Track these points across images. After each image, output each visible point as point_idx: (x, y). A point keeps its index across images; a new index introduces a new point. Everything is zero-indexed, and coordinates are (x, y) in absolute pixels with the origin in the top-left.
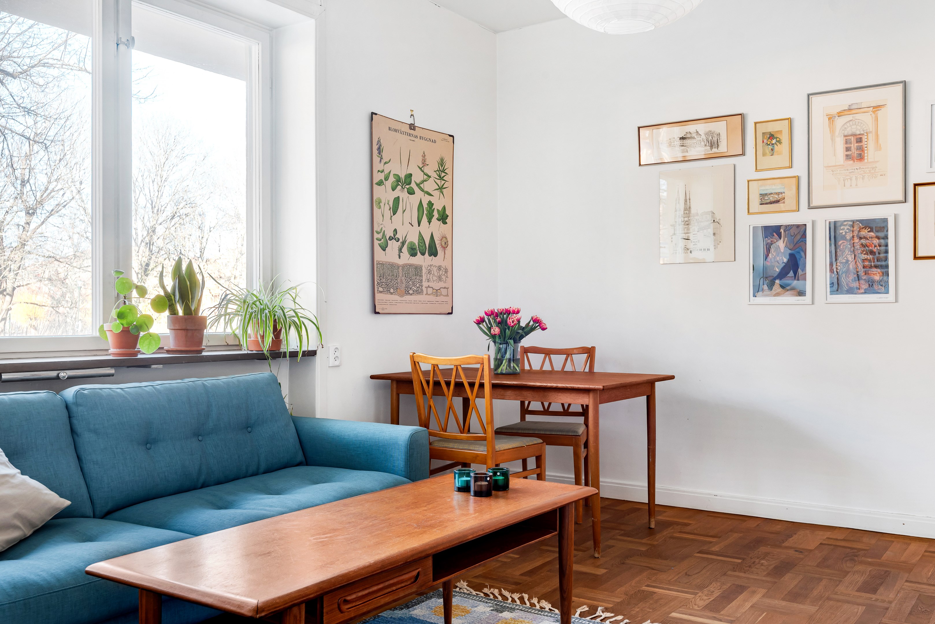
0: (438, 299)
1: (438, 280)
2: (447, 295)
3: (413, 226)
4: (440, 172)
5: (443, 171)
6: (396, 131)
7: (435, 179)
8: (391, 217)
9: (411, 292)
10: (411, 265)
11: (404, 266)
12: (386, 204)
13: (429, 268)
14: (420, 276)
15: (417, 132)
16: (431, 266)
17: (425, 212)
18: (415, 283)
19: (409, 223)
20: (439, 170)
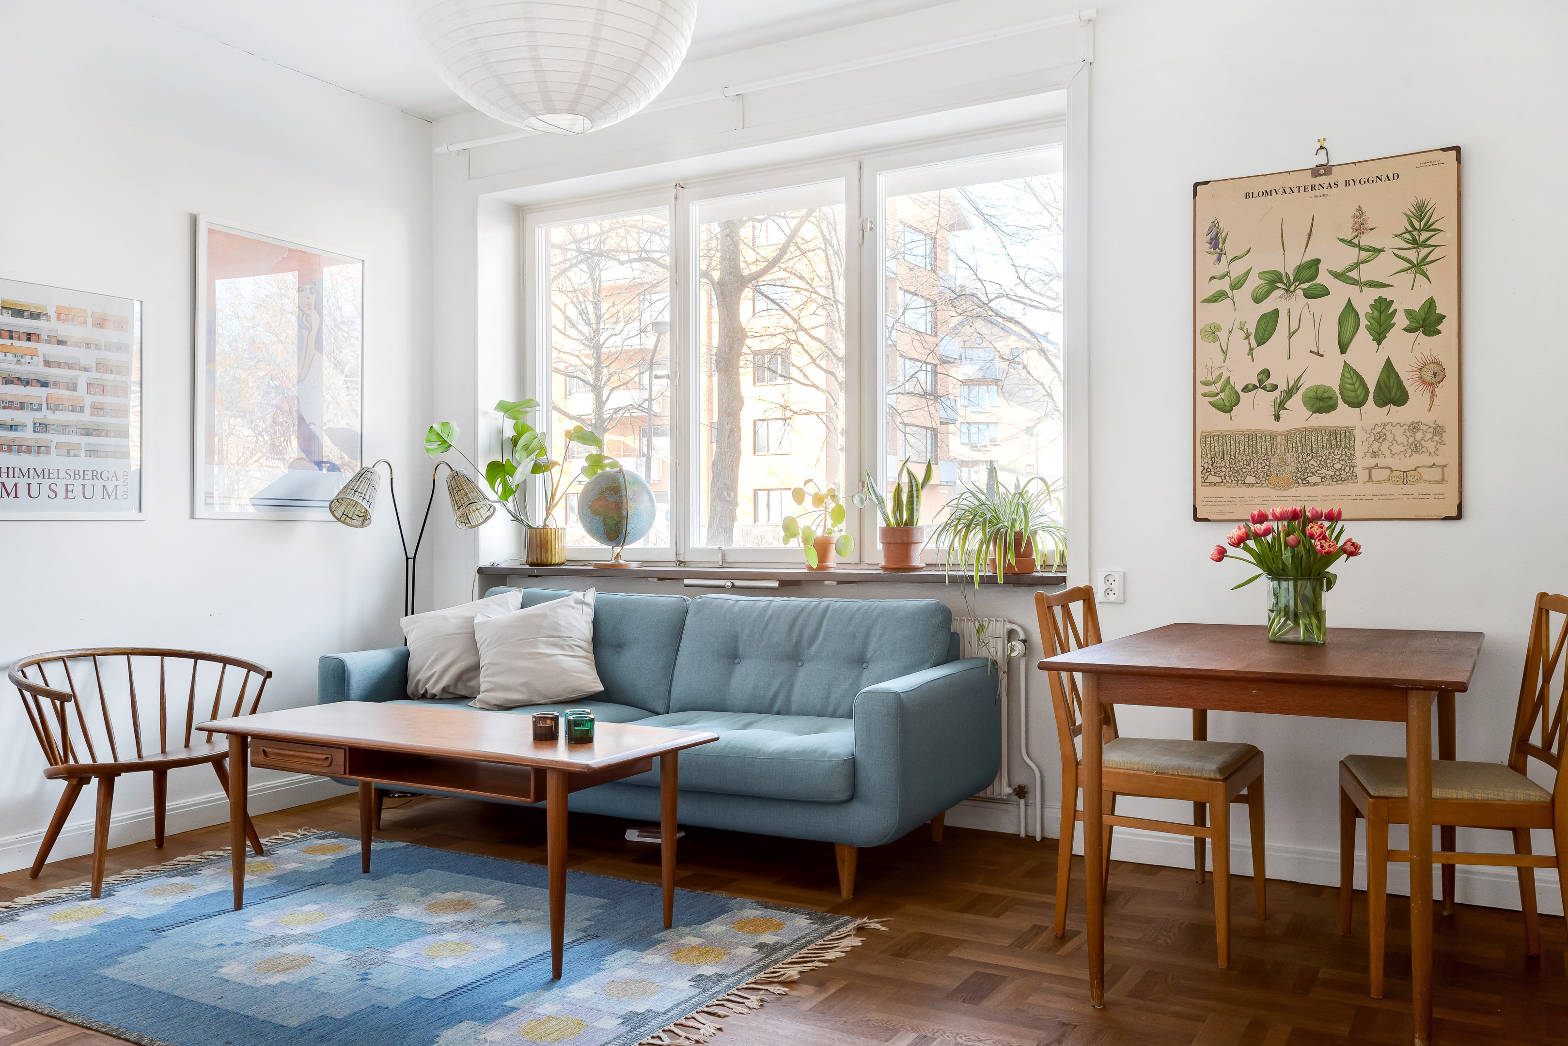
0: (1408, 489)
1: (1409, 451)
2: (1443, 480)
3: (1322, 356)
4: (1415, 233)
5: (1427, 228)
6: (1268, 193)
7: (1398, 252)
8: (1251, 349)
9: (1313, 479)
10: (1312, 431)
11: (1289, 436)
12: (1236, 331)
13: (1378, 429)
14: (1346, 447)
15: (1336, 176)
16: (1384, 425)
17: (1364, 322)
18: (1329, 461)
19: (1311, 352)
20: (1410, 228)
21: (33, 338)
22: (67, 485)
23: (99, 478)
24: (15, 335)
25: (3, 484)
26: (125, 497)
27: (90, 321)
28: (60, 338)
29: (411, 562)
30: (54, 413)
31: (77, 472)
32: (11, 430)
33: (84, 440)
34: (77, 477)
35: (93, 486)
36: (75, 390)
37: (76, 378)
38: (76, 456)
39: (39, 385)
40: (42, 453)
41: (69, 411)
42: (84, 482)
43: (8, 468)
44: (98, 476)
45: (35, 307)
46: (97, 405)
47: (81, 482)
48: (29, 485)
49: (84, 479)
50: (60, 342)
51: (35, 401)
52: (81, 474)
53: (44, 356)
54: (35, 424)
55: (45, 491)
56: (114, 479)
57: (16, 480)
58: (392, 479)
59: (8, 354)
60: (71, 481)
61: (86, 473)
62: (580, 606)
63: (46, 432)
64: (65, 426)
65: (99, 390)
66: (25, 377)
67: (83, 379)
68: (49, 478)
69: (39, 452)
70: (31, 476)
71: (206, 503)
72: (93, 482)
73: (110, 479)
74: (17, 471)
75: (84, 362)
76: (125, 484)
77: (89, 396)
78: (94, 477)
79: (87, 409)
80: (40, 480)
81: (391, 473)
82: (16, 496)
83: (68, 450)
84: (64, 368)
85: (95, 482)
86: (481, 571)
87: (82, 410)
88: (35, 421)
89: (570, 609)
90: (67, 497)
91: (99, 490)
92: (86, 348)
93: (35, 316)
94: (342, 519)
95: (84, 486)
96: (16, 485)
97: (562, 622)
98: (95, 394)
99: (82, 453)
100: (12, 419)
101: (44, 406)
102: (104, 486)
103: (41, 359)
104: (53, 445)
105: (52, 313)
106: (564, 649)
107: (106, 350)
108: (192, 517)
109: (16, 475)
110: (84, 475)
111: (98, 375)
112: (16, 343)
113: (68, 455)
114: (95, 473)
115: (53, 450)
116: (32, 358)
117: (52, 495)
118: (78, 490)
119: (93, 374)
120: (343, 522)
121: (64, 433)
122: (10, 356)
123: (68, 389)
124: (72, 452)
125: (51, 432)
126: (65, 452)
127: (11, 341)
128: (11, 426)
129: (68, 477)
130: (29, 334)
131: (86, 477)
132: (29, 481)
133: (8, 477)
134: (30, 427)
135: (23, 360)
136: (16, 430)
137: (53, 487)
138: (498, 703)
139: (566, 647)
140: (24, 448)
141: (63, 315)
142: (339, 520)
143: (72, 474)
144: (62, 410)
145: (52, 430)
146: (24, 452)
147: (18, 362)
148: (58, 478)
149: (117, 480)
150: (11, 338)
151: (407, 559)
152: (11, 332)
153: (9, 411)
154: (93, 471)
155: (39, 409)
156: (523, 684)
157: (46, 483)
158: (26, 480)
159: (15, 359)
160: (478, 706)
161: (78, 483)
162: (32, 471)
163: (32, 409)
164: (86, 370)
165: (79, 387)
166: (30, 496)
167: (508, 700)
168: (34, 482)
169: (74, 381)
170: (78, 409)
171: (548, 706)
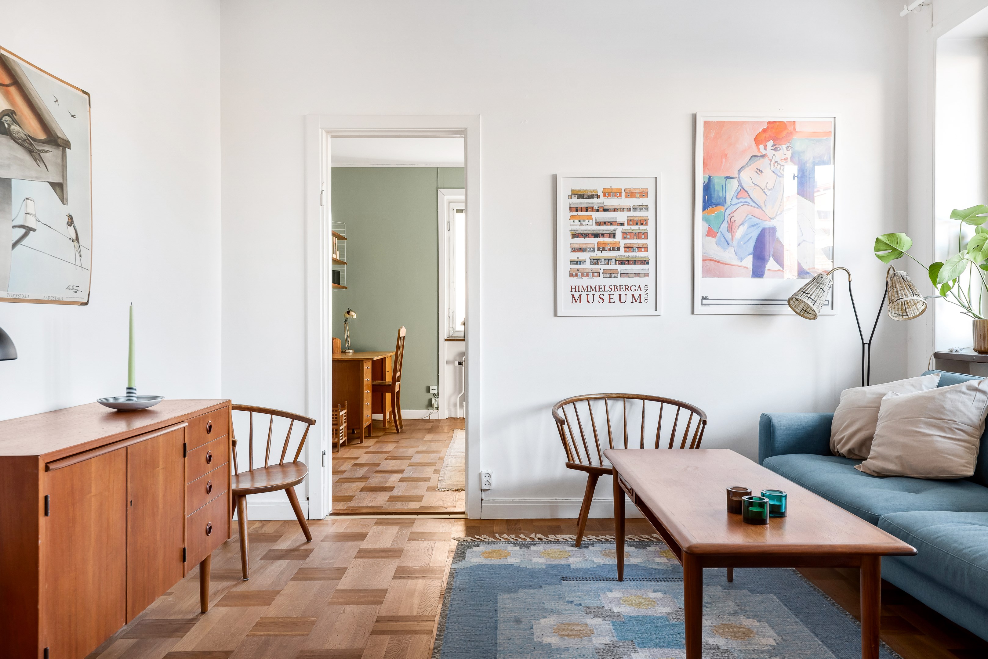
21: (590, 209)
22: (610, 295)
23: (630, 290)
24: (579, 209)
25: (573, 295)
26: (646, 301)
27: (623, 194)
28: (605, 207)
29: (866, 346)
30: (602, 252)
31: (616, 287)
32: (577, 264)
33: (619, 267)
34: (616, 290)
35: (626, 295)
36: (614, 237)
37: (615, 230)
38: (615, 277)
39: (593, 236)
40: (595, 276)
41: (611, 250)
42: (620, 293)
43: (576, 286)
44: (629, 289)
45: (591, 191)
46: (628, 246)
47: (619, 292)
48: (588, 295)
49: (620, 291)
50: (606, 210)
51: (591, 246)
52: (618, 288)
53: (596, 219)
54: (591, 259)
55: (597, 298)
56: (639, 290)
57: (580, 293)
58: (850, 282)
59: (575, 221)
60: (612, 292)
61: (621, 287)
62: (973, 393)
63: (597, 264)
64: (609, 259)
65: (629, 236)
66: (585, 233)
67: (619, 230)
68: (599, 291)
69: (593, 276)
70: (589, 290)
71: (702, 304)
72: (626, 293)
73: (636, 290)
74: (581, 287)
75: (620, 220)
76: (646, 293)
77: (623, 240)
78: (627, 289)
79: (622, 249)
80: (594, 292)
81: (849, 277)
82: (580, 302)
83: (611, 274)
84: (608, 225)
85: (627, 292)
86: (937, 355)
87: (619, 249)
88: (591, 258)
89: (961, 394)
90: (610, 302)
91: (629, 297)
92: (621, 211)
93: (591, 196)
94: (802, 313)
95: (620, 295)
96: (580, 296)
97: (948, 405)
98: (627, 239)
99: (619, 275)
100: (578, 258)
101: (596, 249)
102: (633, 295)
103: (594, 221)
104: (601, 271)
105: (600, 193)
106: (944, 431)
107: (633, 211)
108: (693, 313)
109: (580, 290)
110: (620, 288)
111: (629, 227)
112: (580, 214)
113: (610, 276)
114: (627, 287)
115: (601, 275)
116: (589, 222)
117: (601, 301)
118: (616, 298)
119: (626, 227)
120: (802, 316)
121: (608, 264)
122: (576, 222)
123: (610, 237)
124: (613, 275)
125: (600, 264)
126: (608, 275)
127: (577, 213)
128: (577, 262)
129: (610, 290)
130: (587, 207)
131: (621, 290)
132: (588, 293)
133: (576, 291)
134: (588, 261)
135: (583, 223)
136: (580, 264)
137: (602, 296)
138: (876, 470)
139: (947, 430)
140: (585, 274)
141: (609, 193)
142: (799, 314)
143: (613, 288)
144: (606, 250)
145: (601, 262)
146: (585, 277)
147: (581, 225)
148: (605, 291)
149: (641, 291)
150: (577, 211)
151: (864, 344)
152: (577, 208)
153: (576, 253)
154: (625, 286)
155: (593, 251)
156: (898, 457)
157: (597, 294)
158: (586, 293)
159: (579, 223)
160: (861, 470)
161: (617, 294)
162: (589, 287)
163: (589, 251)
164: (622, 224)
165: (616, 236)
166: (588, 302)
167: (884, 469)
168: (591, 294)
169: (614, 232)
170: (616, 249)
171: (917, 480)
